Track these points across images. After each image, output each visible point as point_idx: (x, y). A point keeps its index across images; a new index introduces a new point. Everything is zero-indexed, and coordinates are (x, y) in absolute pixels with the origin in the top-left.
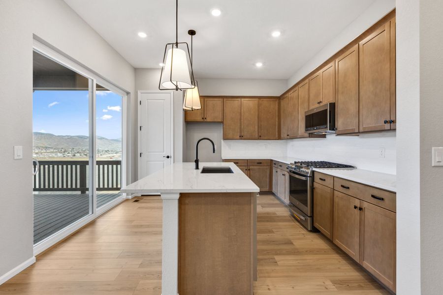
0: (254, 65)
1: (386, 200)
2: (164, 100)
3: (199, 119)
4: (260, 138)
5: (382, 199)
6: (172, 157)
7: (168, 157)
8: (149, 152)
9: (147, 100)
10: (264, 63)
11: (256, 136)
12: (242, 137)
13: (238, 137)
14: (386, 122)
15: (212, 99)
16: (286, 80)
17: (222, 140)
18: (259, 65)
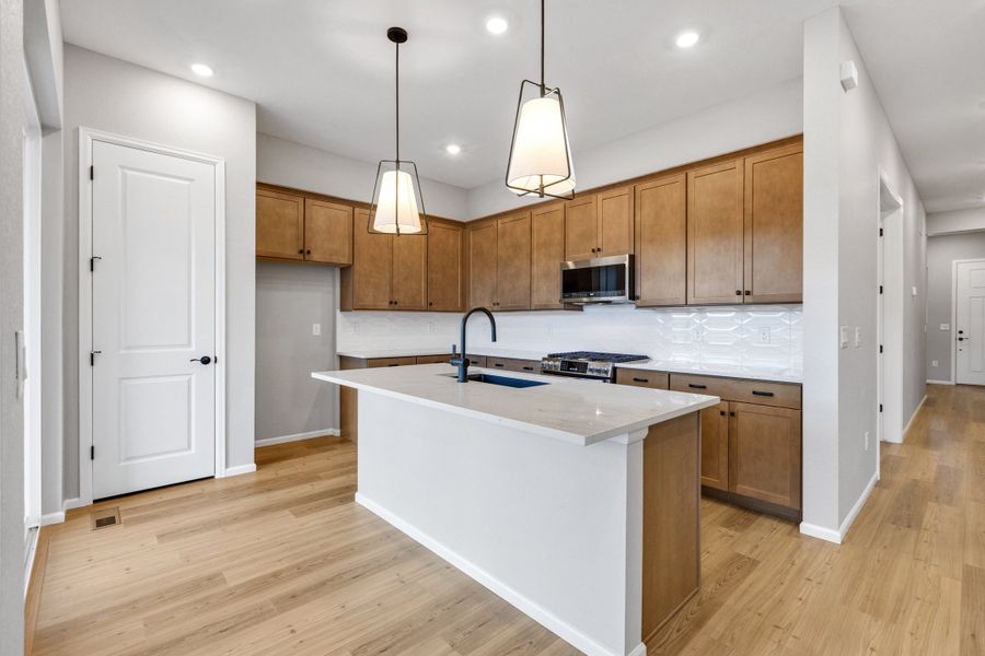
0: (442, 148)
1: (776, 394)
2: (192, 180)
3: (291, 252)
4: (430, 307)
5: (771, 395)
6: (221, 359)
7: (206, 361)
8: (128, 348)
9: (122, 167)
10: (464, 148)
11: (423, 303)
12: (394, 306)
13: (386, 304)
14: (739, 293)
15: (323, 203)
16: (466, 192)
17: (338, 311)
18: (453, 150)
